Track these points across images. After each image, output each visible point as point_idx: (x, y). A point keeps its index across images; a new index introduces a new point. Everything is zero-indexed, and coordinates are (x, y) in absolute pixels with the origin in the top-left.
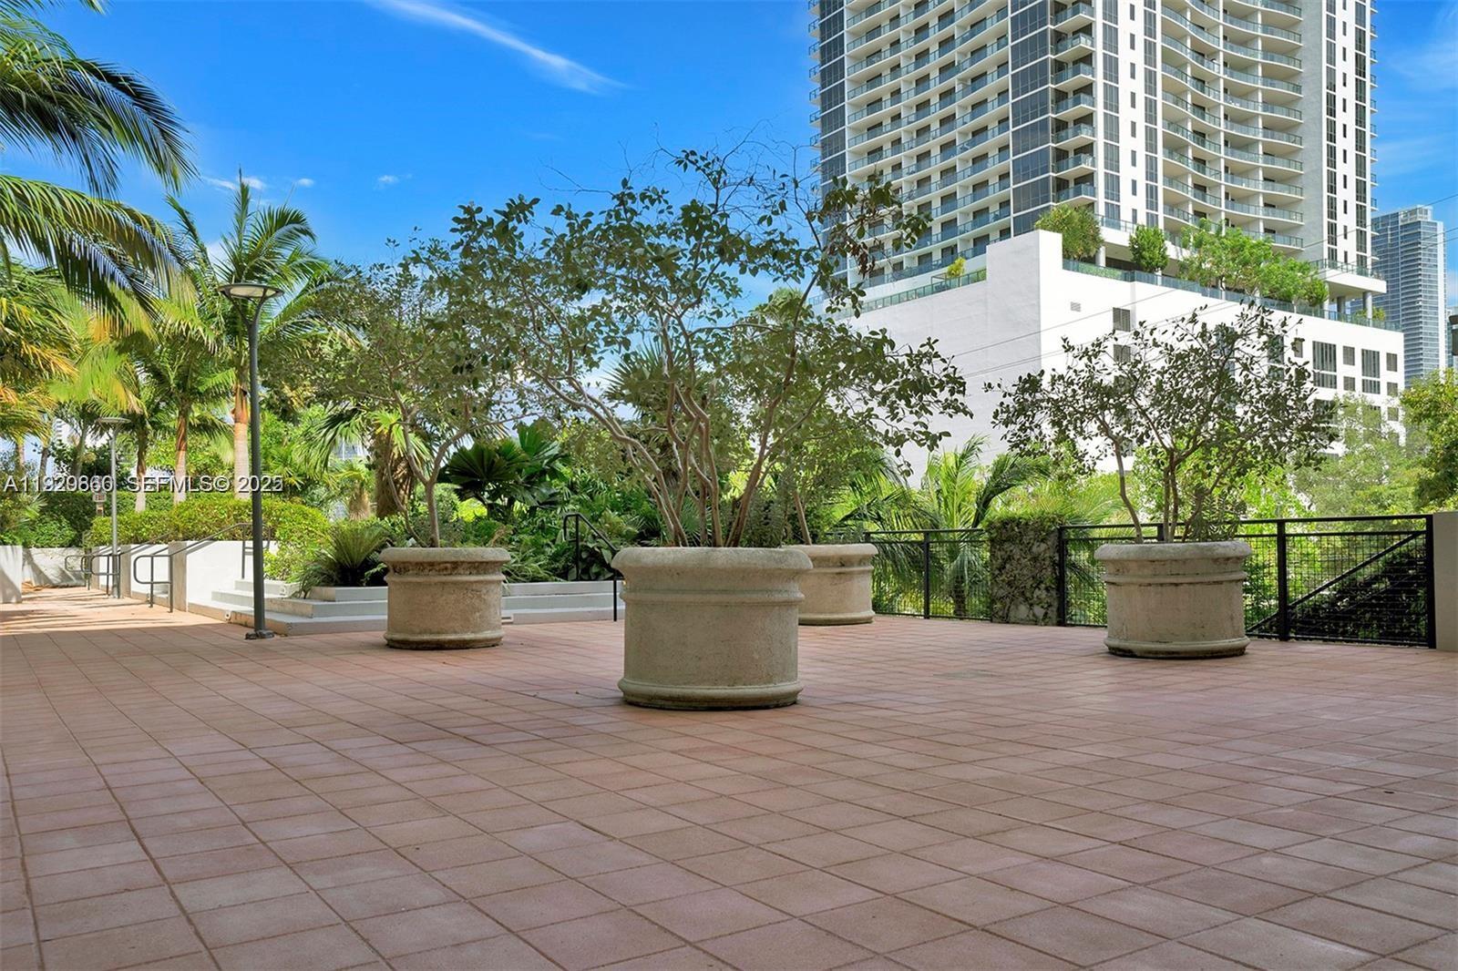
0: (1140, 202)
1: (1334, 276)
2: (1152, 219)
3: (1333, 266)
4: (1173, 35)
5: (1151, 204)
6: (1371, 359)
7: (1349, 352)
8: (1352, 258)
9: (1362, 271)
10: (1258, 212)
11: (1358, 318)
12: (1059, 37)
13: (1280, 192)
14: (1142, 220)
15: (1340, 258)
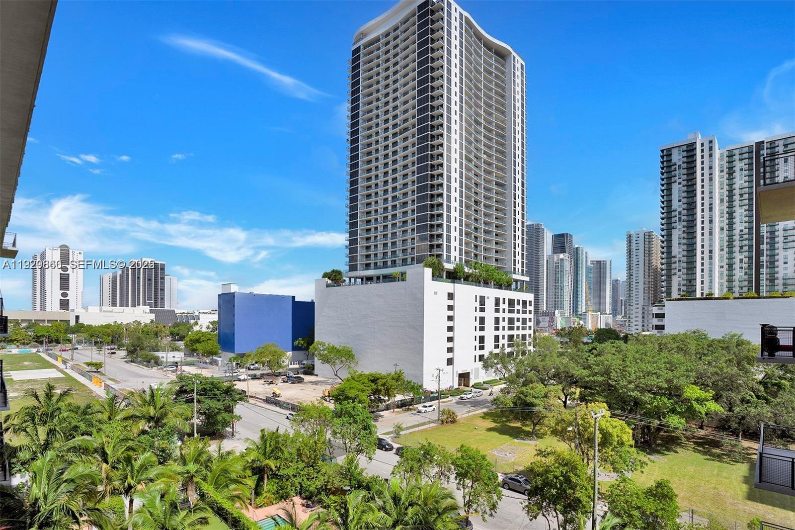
0: (457, 254)
1: (515, 276)
2: (461, 259)
3: (515, 273)
4: (468, 197)
5: (461, 254)
6: (524, 303)
7: (518, 301)
8: (520, 271)
9: (523, 275)
10: (493, 255)
11: (521, 290)
12: (432, 196)
13: (499, 248)
14: (458, 260)
15: (517, 270)
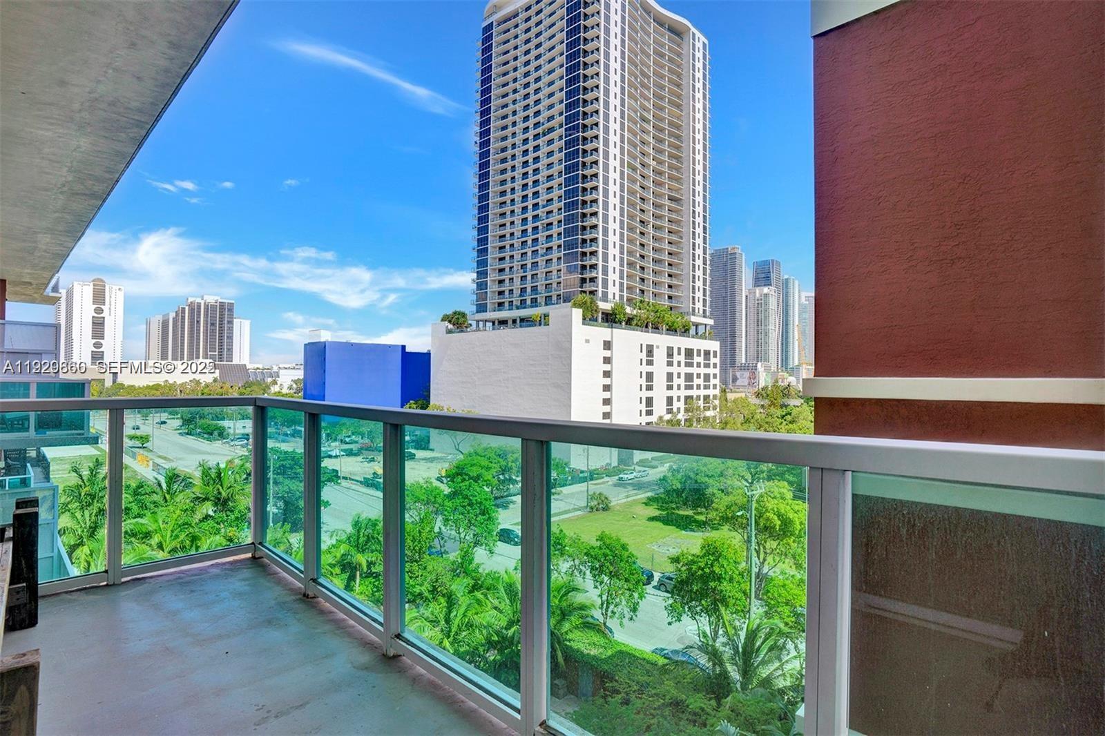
0: (616, 289)
1: (694, 319)
2: (621, 297)
3: (694, 315)
4: (631, 216)
5: (621, 290)
6: (707, 353)
7: (699, 351)
8: (701, 312)
9: (704, 317)
10: (665, 291)
11: (703, 337)
12: (584, 215)
13: (674, 282)
14: (617, 297)
15: (697, 311)
